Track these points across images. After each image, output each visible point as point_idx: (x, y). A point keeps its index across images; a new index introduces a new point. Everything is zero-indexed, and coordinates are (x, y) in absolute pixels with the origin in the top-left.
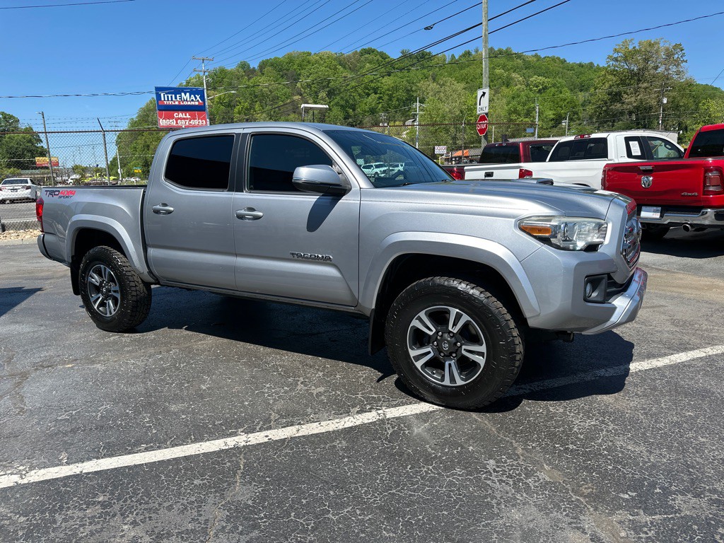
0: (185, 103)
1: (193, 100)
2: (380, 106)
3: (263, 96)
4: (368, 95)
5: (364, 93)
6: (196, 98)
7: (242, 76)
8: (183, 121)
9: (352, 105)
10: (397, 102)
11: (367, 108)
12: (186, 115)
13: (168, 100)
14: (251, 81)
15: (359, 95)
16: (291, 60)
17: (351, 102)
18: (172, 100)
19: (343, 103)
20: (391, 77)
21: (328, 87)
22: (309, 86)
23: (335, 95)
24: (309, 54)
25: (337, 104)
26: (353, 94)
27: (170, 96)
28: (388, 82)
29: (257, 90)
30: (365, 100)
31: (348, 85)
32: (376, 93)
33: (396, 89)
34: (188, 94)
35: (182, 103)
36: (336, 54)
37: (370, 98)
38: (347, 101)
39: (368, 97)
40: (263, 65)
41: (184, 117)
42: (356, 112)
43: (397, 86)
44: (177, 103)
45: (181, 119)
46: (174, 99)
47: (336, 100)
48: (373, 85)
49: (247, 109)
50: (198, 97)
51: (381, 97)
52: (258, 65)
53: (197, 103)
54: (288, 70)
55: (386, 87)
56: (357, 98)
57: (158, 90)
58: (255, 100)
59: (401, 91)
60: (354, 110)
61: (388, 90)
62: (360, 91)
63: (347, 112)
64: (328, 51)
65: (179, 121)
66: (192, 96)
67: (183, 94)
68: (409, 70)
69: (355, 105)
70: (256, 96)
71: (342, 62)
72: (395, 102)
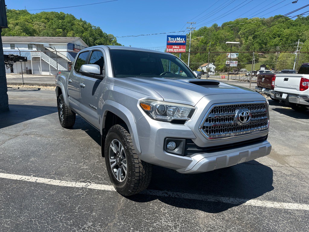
0: (178, 42)
1: (181, 41)
2: (281, 43)
3: (221, 39)
4: (275, 38)
5: (273, 37)
6: (182, 40)
7: (214, 30)
8: (176, 50)
9: (265, 43)
10: (291, 42)
11: (273, 44)
12: (177, 47)
13: (171, 41)
14: (217, 32)
15: (270, 38)
16: (237, 22)
17: (265, 41)
18: (173, 41)
19: (260, 42)
20: (289, 29)
21: (254, 34)
22: (244, 34)
23: (256, 38)
24: (247, 19)
25: (257, 42)
26: (266, 38)
27: (172, 39)
28: (287, 31)
29: (219, 37)
30: (273, 40)
31: (265, 33)
32: (279, 37)
33: (291, 35)
34: (180, 38)
35: (176, 42)
36: (261, 18)
37: (275, 39)
38: (263, 41)
39: (274, 39)
40: (224, 25)
41: (177, 48)
42: (267, 46)
43: (292, 34)
44: (175, 42)
45: (175, 48)
46: (174, 40)
47: (257, 41)
48: (278, 33)
49: (213, 45)
50: (183, 39)
51: (282, 39)
52: (221, 25)
53: (183, 42)
54: (235, 27)
55: (285, 34)
56: (268, 39)
57: (168, 36)
58: (217, 41)
59: (294, 36)
60: (266, 45)
61: (287, 35)
62: (270, 36)
63: (262, 46)
64: (257, 17)
65: (174, 49)
66: (181, 39)
67: (178, 38)
68: (300, 26)
69: (267, 43)
70: (218, 39)
71: (264, 23)
72: (289, 41)
